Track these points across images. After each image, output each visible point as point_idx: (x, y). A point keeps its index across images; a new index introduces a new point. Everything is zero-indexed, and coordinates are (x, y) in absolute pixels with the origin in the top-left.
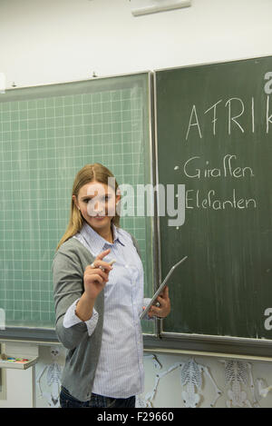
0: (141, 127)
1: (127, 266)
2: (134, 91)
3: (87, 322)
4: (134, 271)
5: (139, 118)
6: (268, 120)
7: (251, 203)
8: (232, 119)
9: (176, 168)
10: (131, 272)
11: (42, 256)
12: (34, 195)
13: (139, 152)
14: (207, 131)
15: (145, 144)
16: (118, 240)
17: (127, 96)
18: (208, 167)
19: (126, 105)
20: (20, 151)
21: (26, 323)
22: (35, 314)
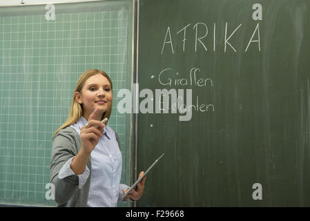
0: (126, 42)
1: (110, 156)
2: (121, 13)
3: (79, 176)
4: (115, 160)
5: (124, 35)
6: (226, 41)
7: (211, 107)
8: (198, 39)
9: (152, 77)
10: (113, 161)
11: (39, 145)
12: (34, 94)
13: (123, 63)
14: (178, 48)
15: (128, 57)
16: (105, 134)
17: (115, 16)
18: (178, 78)
19: (115, 24)
20: (25, 57)
21: (23, 201)
22: (31, 194)
